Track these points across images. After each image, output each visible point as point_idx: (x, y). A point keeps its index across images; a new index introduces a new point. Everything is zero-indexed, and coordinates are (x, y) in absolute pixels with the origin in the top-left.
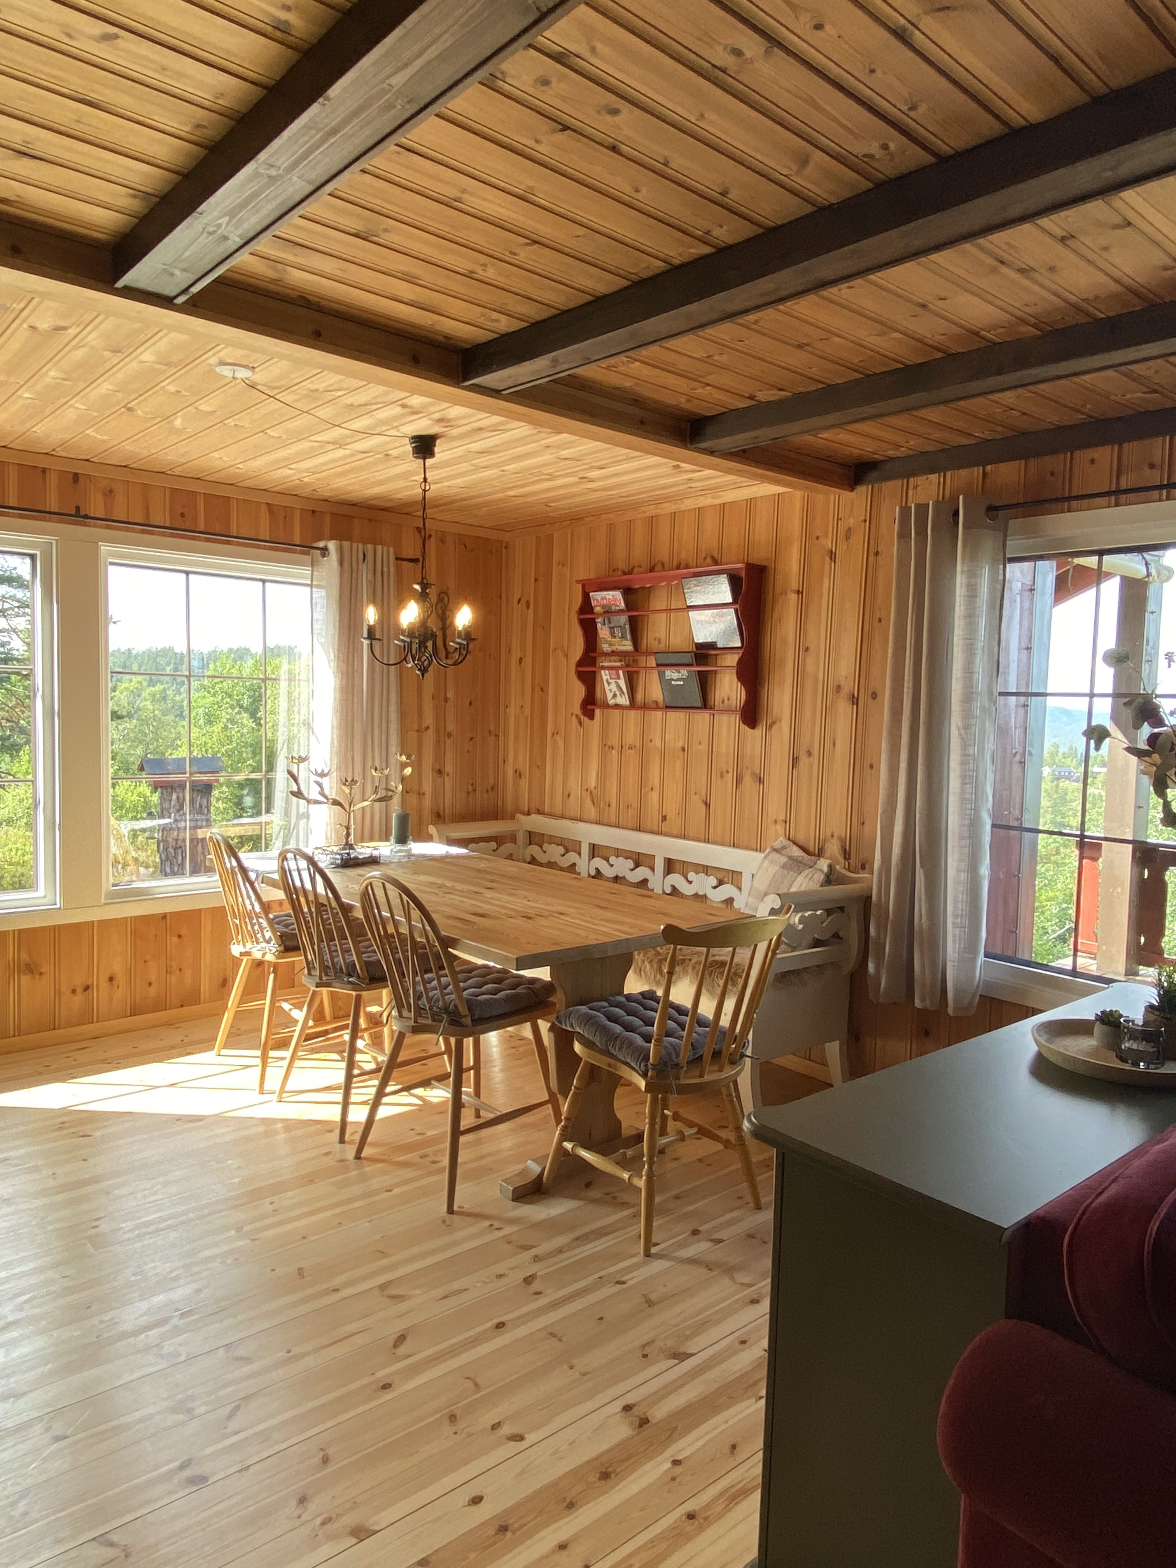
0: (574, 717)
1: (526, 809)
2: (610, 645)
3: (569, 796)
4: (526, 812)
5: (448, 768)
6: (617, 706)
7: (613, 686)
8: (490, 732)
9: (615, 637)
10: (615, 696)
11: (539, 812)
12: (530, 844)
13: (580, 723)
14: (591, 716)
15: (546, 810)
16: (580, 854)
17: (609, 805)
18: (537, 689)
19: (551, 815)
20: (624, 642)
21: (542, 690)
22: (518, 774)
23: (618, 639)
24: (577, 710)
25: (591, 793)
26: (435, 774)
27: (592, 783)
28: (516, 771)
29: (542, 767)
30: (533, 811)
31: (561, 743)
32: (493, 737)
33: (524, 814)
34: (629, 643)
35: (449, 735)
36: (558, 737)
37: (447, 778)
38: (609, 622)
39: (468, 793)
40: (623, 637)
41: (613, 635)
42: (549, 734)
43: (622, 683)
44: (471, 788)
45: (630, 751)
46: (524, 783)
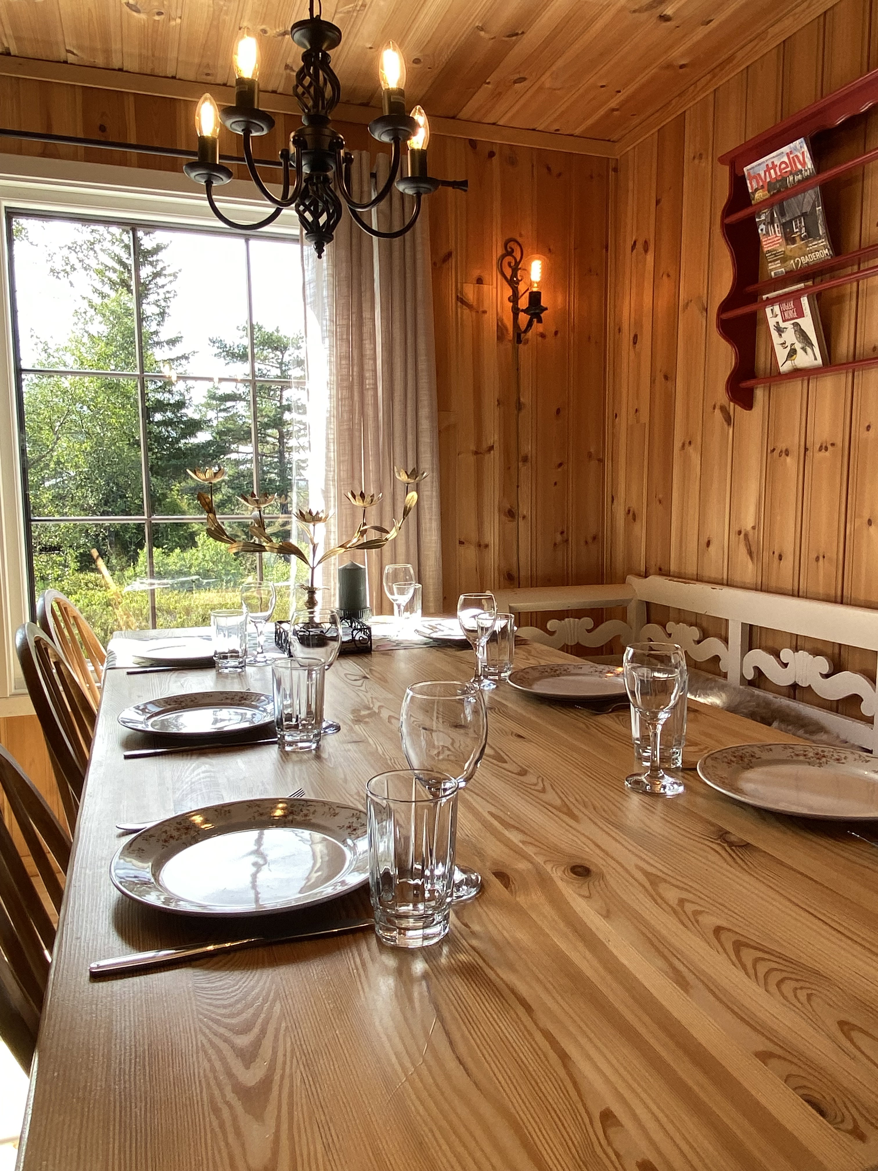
0: (717, 411)
1: (643, 568)
2: (784, 259)
3: (708, 544)
4: (643, 574)
5: (524, 509)
6: (797, 373)
7: (790, 336)
8: (590, 455)
9: (793, 241)
10: (793, 353)
11: (664, 572)
12: (649, 622)
13: (728, 420)
14: (747, 402)
15: (673, 568)
16: (726, 641)
17: (780, 557)
18: (660, 377)
19: (682, 577)
20: (814, 245)
21: (666, 378)
22: (632, 515)
23: (799, 243)
24: (722, 396)
25: (746, 536)
26: (504, 518)
27: (749, 521)
28: (629, 511)
29: (665, 501)
30: (652, 571)
31: (695, 459)
32: (594, 463)
33: (639, 575)
34: (823, 242)
35: (525, 459)
36: (691, 450)
37: (521, 523)
38: (782, 214)
39: (555, 544)
40: (811, 234)
41: (789, 239)
42: (677, 445)
43: (807, 324)
44: (559, 538)
45: (823, 453)
46: (640, 530)
